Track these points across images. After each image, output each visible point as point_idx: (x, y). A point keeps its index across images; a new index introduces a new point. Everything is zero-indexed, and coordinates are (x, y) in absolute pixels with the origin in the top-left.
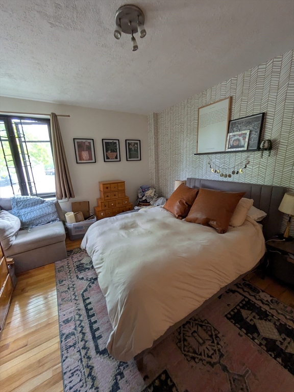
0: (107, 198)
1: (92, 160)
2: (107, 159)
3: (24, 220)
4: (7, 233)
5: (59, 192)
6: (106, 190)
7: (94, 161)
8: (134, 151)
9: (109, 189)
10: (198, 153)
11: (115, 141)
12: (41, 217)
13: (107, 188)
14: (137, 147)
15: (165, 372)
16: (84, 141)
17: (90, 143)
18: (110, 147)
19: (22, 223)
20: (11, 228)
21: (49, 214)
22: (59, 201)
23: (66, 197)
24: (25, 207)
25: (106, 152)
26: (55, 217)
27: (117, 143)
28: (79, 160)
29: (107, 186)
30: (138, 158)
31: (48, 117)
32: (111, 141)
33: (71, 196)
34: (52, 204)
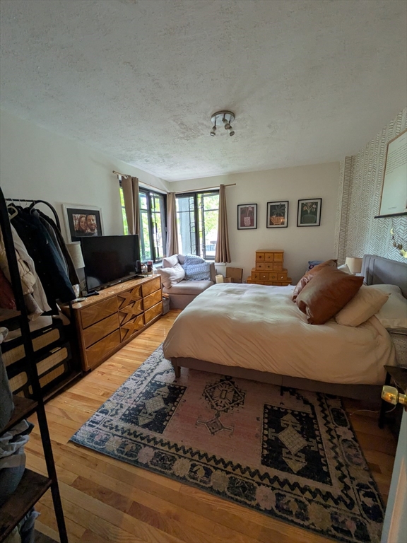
0: (260, 269)
1: (253, 225)
2: (270, 224)
3: (188, 274)
4: (171, 277)
5: (217, 256)
6: (259, 259)
7: (255, 227)
8: (310, 214)
9: (262, 259)
10: (381, 214)
11: (282, 203)
12: (199, 274)
13: (260, 257)
14: (316, 209)
15: (186, 388)
16: (247, 206)
17: (253, 208)
18: (277, 210)
19: (186, 274)
20: (175, 275)
21: (203, 273)
22: (215, 264)
23: (222, 261)
24: (191, 264)
25: (271, 216)
26: (208, 276)
27: (286, 206)
28: (241, 225)
29: (260, 255)
30: (316, 222)
31: (219, 188)
32: (279, 204)
33: (226, 261)
34: (208, 264)
